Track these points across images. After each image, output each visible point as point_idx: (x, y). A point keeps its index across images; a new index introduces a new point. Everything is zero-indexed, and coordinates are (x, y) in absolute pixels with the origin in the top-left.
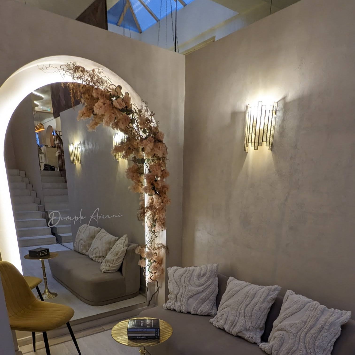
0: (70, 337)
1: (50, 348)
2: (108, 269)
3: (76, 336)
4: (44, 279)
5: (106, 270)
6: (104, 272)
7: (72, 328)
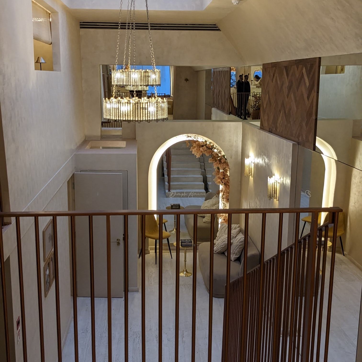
0: (169, 251)
1: (163, 253)
2: (206, 221)
3: (171, 251)
4: (174, 221)
5: (205, 221)
6: (204, 222)
7: (170, 247)
